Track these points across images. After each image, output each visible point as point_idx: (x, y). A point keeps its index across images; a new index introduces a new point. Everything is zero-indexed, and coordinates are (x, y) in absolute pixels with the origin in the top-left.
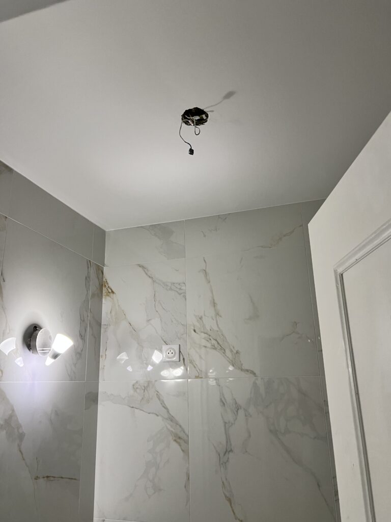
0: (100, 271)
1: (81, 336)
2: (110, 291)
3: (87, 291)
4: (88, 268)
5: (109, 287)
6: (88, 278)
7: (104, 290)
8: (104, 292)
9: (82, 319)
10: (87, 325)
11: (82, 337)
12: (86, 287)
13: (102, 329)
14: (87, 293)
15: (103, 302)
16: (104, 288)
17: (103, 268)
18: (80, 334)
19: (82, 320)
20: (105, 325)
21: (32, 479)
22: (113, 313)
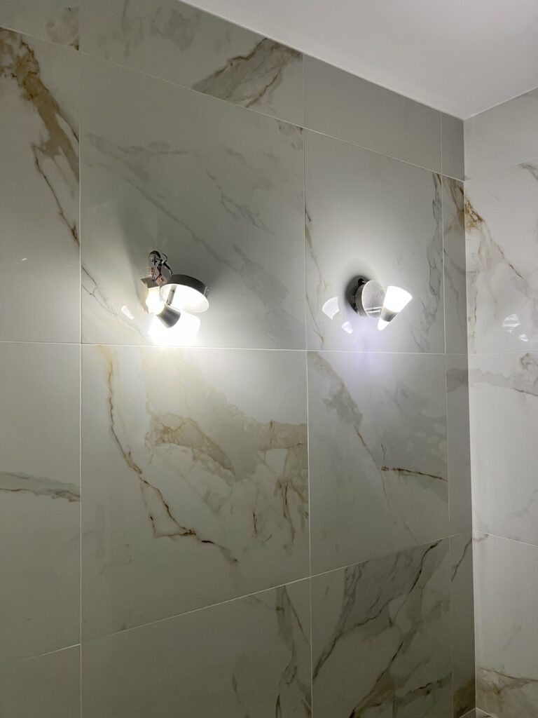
0: (457, 189)
1: (433, 290)
2: (476, 218)
3: (438, 223)
4: (436, 186)
5: (473, 212)
6: (436, 203)
7: (467, 218)
8: (466, 221)
9: (433, 265)
10: (441, 273)
11: (435, 291)
12: (435, 216)
13: (467, 279)
14: (438, 227)
15: (466, 238)
16: (465, 215)
17: (462, 184)
18: (431, 288)
19: (433, 267)
20: (472, 272)
21: (378, 468)
22: (483, 253)
